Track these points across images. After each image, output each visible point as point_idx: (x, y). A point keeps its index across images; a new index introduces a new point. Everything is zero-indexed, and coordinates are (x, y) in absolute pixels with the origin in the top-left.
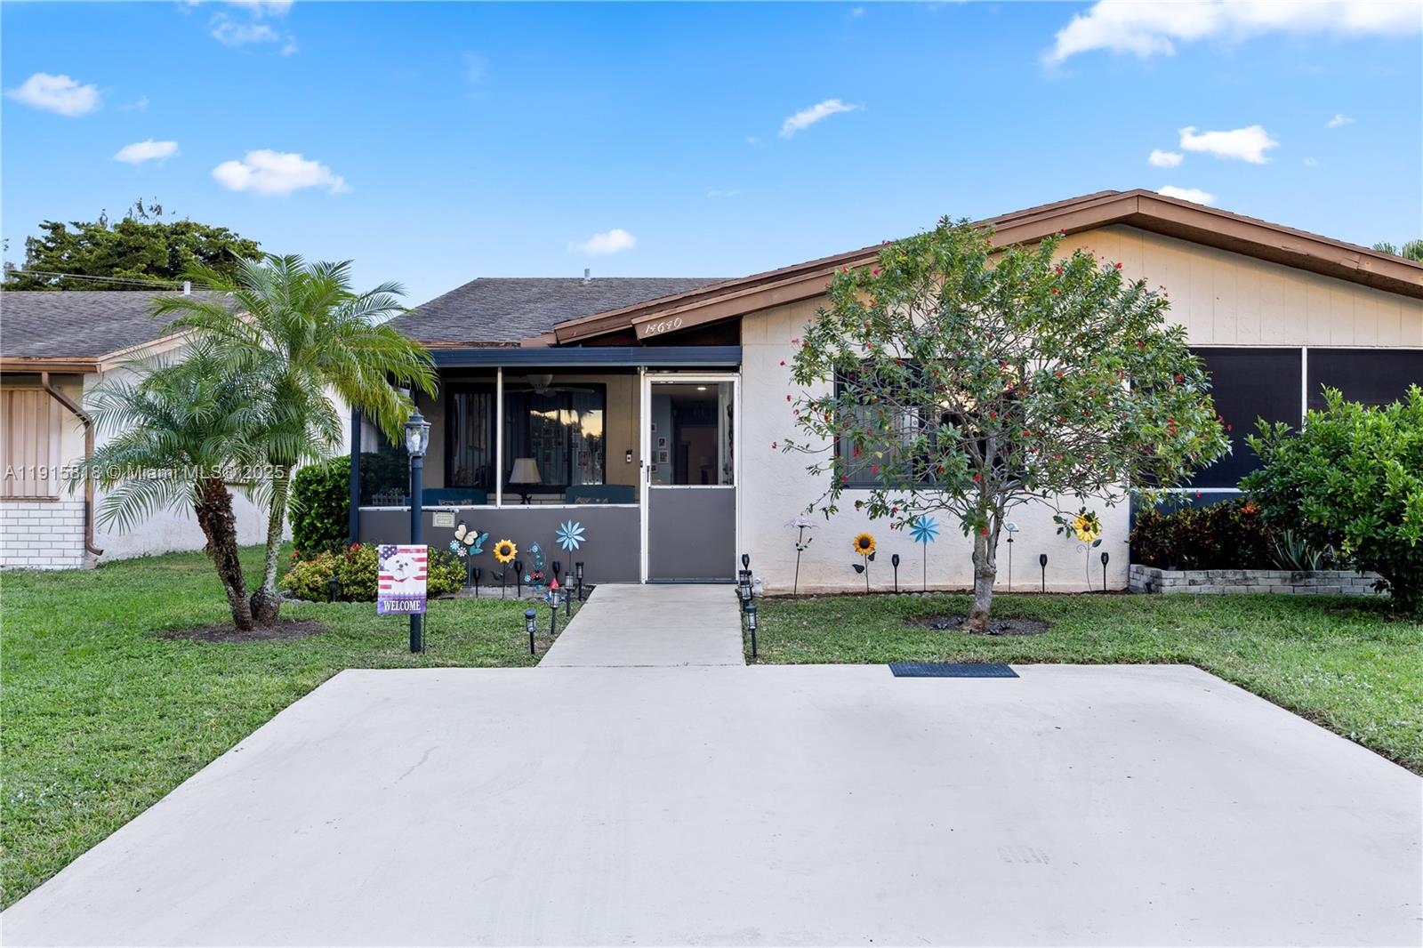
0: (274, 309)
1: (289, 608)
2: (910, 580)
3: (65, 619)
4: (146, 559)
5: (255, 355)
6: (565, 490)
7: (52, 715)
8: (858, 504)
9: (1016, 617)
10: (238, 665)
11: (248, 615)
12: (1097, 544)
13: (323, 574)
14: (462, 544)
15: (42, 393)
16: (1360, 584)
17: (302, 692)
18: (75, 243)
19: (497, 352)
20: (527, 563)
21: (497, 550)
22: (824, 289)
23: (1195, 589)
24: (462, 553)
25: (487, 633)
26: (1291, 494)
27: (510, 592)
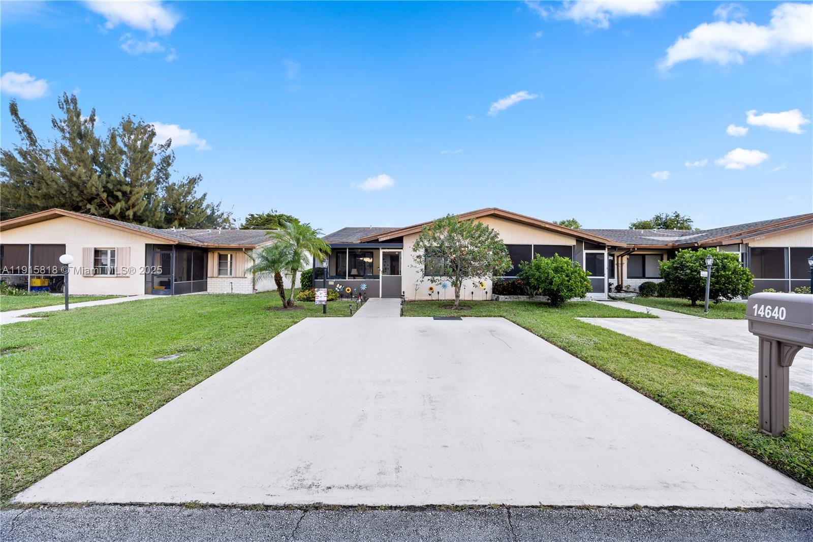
0: (293, 234)
1: (297, 303)
2: (442, 297)
3: (245, 305)
4: (268, 291)
5: (288, 244)
6: (364, 276)
7: (237, 328)
8: (429, 280)
9: (465, 306)
10: (282, 316)
11: (287, 304)
12: (485, 289)
13: (306, 295)
14: (338, 288)
15: (243, 253)
16: (544, 299)
17: (296, 323)
18: (256, 219)
19: (347, 244)
20: (353, 293)
21: (346, 290)
22: (420, 230)
23: (507, 300)
24: (338, 290)
25: (342, 309)
26: (528, 278)
27: (349, 300)
